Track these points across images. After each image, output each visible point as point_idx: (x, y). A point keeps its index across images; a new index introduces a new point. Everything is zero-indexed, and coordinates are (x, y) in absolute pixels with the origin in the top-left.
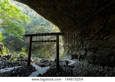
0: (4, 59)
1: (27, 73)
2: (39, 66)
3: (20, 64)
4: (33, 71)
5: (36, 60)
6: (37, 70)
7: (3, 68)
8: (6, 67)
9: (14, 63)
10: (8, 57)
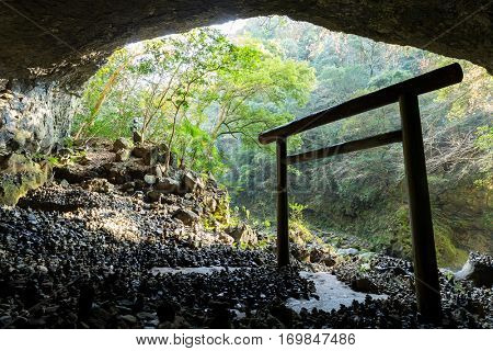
0: (224, 238)
1: (263, 296)
2: (343, 281)
3: (262, 259)
4: (297, 297)
5: (354, 260)
6: (317, 298)
7: (207, 265)
8: (215, 264)
9: (242, 255)
10: (236, 233)
